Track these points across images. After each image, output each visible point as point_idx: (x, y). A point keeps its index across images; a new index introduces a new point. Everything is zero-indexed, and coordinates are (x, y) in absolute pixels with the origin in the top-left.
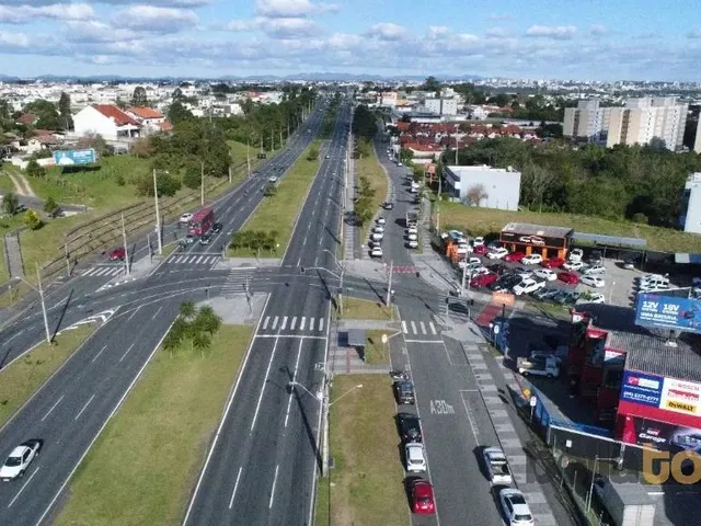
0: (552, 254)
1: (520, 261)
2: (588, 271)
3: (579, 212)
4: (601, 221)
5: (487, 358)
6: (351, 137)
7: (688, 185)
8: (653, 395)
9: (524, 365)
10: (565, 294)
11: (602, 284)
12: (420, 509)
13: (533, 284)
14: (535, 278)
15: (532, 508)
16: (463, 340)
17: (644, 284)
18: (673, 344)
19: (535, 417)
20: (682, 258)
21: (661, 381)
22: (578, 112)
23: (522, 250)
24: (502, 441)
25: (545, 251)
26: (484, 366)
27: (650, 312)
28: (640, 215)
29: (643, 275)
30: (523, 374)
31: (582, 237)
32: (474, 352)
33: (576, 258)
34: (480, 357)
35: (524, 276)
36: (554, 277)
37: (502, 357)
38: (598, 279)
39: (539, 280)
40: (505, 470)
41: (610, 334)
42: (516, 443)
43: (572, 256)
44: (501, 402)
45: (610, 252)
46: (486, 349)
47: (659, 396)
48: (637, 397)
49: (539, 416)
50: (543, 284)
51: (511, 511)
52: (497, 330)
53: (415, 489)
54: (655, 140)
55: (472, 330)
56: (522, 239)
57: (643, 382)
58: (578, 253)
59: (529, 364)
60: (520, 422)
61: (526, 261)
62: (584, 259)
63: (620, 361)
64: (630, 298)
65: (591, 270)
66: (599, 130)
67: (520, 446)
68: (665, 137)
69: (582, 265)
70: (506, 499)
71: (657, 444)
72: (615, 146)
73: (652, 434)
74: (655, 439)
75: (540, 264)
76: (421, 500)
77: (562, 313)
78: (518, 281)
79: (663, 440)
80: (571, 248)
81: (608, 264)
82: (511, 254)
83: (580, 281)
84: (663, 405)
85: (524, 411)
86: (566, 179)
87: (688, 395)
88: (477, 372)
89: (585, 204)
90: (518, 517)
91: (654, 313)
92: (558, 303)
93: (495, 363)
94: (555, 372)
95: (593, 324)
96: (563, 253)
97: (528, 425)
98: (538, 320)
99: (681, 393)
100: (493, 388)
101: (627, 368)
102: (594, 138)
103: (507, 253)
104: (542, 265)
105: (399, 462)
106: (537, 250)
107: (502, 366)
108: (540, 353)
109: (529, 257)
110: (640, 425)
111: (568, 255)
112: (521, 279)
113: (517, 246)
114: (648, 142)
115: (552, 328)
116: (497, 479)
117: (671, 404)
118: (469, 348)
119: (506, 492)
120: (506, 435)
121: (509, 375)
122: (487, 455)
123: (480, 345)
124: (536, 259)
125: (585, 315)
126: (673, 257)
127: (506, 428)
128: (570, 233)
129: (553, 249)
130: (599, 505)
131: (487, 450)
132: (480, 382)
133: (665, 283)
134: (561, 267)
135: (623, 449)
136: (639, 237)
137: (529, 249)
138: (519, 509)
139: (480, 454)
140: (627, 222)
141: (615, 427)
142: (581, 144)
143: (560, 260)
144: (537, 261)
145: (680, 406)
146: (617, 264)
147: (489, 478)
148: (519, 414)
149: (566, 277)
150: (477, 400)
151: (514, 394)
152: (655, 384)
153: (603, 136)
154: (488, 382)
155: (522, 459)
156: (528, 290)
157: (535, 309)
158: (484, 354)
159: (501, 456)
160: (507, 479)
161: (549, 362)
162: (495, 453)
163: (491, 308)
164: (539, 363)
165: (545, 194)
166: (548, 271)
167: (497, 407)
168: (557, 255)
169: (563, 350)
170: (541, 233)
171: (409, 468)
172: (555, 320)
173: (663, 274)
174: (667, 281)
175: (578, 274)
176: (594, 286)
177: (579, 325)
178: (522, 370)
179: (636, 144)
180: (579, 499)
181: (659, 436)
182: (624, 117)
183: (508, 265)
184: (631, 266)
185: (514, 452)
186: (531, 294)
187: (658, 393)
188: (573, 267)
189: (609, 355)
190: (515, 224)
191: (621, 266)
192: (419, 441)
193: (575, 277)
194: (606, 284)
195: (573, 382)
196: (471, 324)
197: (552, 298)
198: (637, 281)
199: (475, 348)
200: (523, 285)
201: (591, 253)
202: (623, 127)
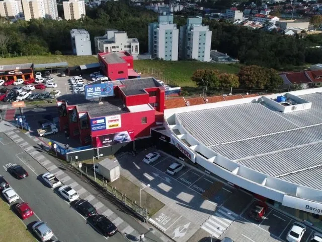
0: (27, 77)
1: (13, 84)
2: (47, 82)
3: (29, 55)
4: (41, 57)
5: (21, 135)
7: (73, 35)
8: (102, 125)
9: (42, 132)
10: (42, 95)
11: (56, 86)
12: (27, 217)
13: (25, 94)
14: (25, 92)
15: (76, 189)
16: (3, 131)
17: (73, 81)
18: (101, 103)
19: (58, 152)
20: (83, 67)
21: (104, 118)
22: (5, 3)
23: (11, 79)
24: (48, 169)
25: (23, 76)
26: (22, 139)
27: (90, 93)
28: (58, 52)
29: (71, 78)
30: (42, 136)
31: (38, 66)
32: (13, 135)
33: (39, 77)
34: (17, 136)
35: (20, 91)
36: (33, 88)
37: (28, 132)
38: (54, 84)
39: (28, 91)
40: (56, 180)
41: (77, 106)
42: (54, 167)
43: (37, 76)
44: (38, 152)
45: (54, 70)
46: (18, 131)
47: (105, 125)
48: (98, 128)
49: (59, 152)
50: (30, 93)
51: (68, 195)
52: (21, 120)
53: (18, 210)
54: (46, 15)
55: (6, 125)
56: (10, 73)
57: (98, 121)
58: (39, 74)
59: (44, 131)
60: (53, 158)
61: (16, 83)
62: (42, 76)
63: (87, 116)
64: (70, 89)
65: (48, 81)
66: (19, 12)
67: (57, 167)
68: (51, 14)
69: (44, 79)
70: (63, 191)
71: (109, 143)
72: (30, 20)
73: (107, 140)
74: (108, 141)
75: (23, 83)
76: (25, 212)
77: (45, 103)
79: (111, 141)
80: (35, 72)
81: (54, 77)
82: (6, 82)
83: (46, 87)
84: (108, 128)
85: (52, 152)
86: (16, 39)
87: (115, 120)
88: (20, 143)
89: (31, 50)
90: (71, 196)
92: (41, 99)
93: (26, 135)
94: (56, 130)
96: (32, 76)
97: (55, 157)
98: (35, 110)
99: (112, 121)
100: (32, 148)
101: (90, 118)
102: (17, 16)
103: (4, 82)
104: (25, 84)
105: (5, 203)
106: (19, 77)
107: (31, 137)
108: (47, 124)
109: (17, 81)
110: (102, 138)
111: (35, 76)
112: (18, 93)
113: (8, 77)
114: (44, 17)
115: (44, 112)
116: (55, 186)
117: (110, 126)
118: (9, 134)
119: (61, 189)
120: (49, 165)
121: (36, 139)
122: (46, 178)
123: (14, 130)
124: (21, 81)
126: (79, 68)
127: (46, 162)
128: (32, 66)
129: (28, 75)
130: (100, 176)
131: (44, 176)
132: (24, 147)
133: (81, 79)
134: (34, 82)
135: (98, 150)
136: (62, 62)
137: (15, 77)
138: (70, 193)
139: (41, 178)
140: (53, 55)
141: (92, 142)
142: (14, 20)
143: (32, 79)
144: (21, 82)
145: (113, 126)
146: (58, 75)
147: (49, 186)
148: (50, 155)
149: (39, 87)
150: (26, 156)
152: (102, 121)
153: (22, 15)
154: (27, 146)
155: (61, 172)
156: (24, 97)
157: (31, 105)
158: (18, 134)
159: (52, 175)
160: (59, 183)
161: (53, 126)
162: (49, 175)
163: (10, 112)
164: (48, 129)
165: (8, 48)
166: (30, 86)
167: (38, 155)
168: (30, 77)
169: (56, 119)
170: (18, 68)
171: (10, 202)
172: (44, 108)
173: (79, 76)
174: (81, 78)
175: (43, 84)
176: (53, 87)
177: (61, 107)
178: (41, 135)
179: (40, 18)
180: (90, 177)
182: (30, 5)
183: (8, 87)
184: (64, 75)
185: (54, 171)
186: (26, 99)
187: (104, 124)
188: (40, 81)
189: (81, 115)
190: (3, 66)
191: (60, 76)
192: (7, 187)
193: (43, 85)
194: (58, 86)
195: (66, 132)
196: (4, 122)
197: (37, 98)
198: (70, 81)
199: (13, 132)
200: (21, 96)
201: (45, 73)
202: (31, 10)
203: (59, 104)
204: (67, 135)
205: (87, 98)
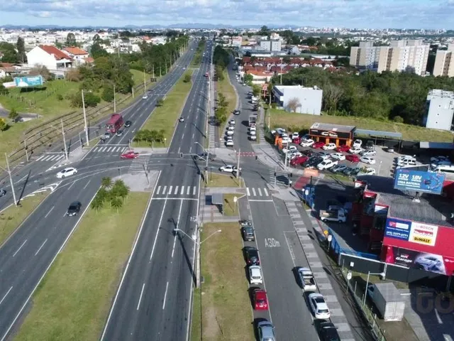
0: (342, 143)
1: (322, 148)
2: (365, 154)
3: (359, 115)
4: (373, 121)
5: (301, 211)
6: (212, 66)
7: (429, 98)
8: (404, 233)
9: (324, 215)
10: (350, 169)
11: (373, 162)
12: (259, 308)
13: (330, 163)
14: (331, 158)
15: (329, 305)
16: (285, 199)
17: (400, 161)
18: (418, 201)
19: (331, 248)
20: (424, 145)
21: (409, 224)
22: (359, 50)
23: (323, 140)
24: (310, 263)
25: (338, 141)
26: (298, 216)
27: (403, 181)
28: (399, 117)
29: (400, 156)
30: (323, 221)
31: (361, 132)
32: (292, 207)
33: (358, 146)
34: (296, 210)
35: (325, 157)
36: (343, 158)
37: (310, 210)
38: (372, 159)
39: (334, 160)
40: (312, 282)
41: (378, 194)
42: (319, 265)
43: (355, 144)
44: (309, 238)
45: (380, 141)
46: (300, 205)
47: (408, 234)
48: (396, 234)
49: (334, 247)
50: (336, 163)
51: (316, 307)
52: (307, 193)
53: (255, 295)
54: (408, 68)
55: (291, 193)
56: (323, 133)
57: (399, 225)
58: (359, 142)
59: (327, 214)
60: (322, 252)
61: (325, 147)
62: (362, 146)
63: (384, 212)
64: (391, 171)
65: (367, 153)
66: (373, 61)
67: (322, 266)
68: (415, 66)
69: (362, 150)
70: (312, 300)
71: (407, 263)
72: (383, 72)
73: (404, 258)
74: (406, 260)
75: (334, 150)
76: (259, 302)
77: (348, 181)
78: (321, 161)
79: (411, 261)
80: (355, 139)
81: (377, 149)
82: (316, 143)
83: (360, 161)
84: (411, 239)
85: (324, 244)
86: (351, 94)
87: (426, 232)
88: (294, 220)
89: (363, 110)
90: (320, 311)
91: (406, 181)
92: (345, 174)
93: (306, 213)
94: (344, 219)
95: (368, 188)
96: (349, 143)
97: (326, 252)
98: (333, 186)
99: (422, 232)
100: (305, 230)
101: (389, 216)
102: (369, 66)
103: (313, 142)
104: (336, 150)
105: (246, 280)
106: (333, 140)
107: (310, 216)
108: (335, 207)
109: (328, 145)
110: (396, 252)
111: (352, 144)
112: (322, 160)
113: (320, 138)
114: (404, 69)
115: (342, 191)
116: (307, 288)
117: (416, 239)
118: (289, 204)
119: (313, 296)
120: (313, 259)
121: (315, 222)
122: (301, 273)
123: (296, 202)
124: (332, 146)
125: (362, 183)
126: (418, 144)
127: (313, 255)
128: (354, 130)
129: (343, 140)
130: (370, 302)
131: (301, 269)
132: (297, 226)
133: (413, 161)
134: (348, 151)
135: (386, 266)
136: (398, 131)
137: (328, 140)
138: (321, 306)
139: (296, 272)
140: (390, 121)
141: (381, 253)
142: (362, 71)
143: (347, 147)
144: (333, 148)
145: (420, 240)
146: (383, 149)
147: (302, 287)
148: (322, 247)
149: (352, 158)
150: (294, 237)
151: (317, 234)
153: (375, 65)
154: (301, 226)
155: (323, 275)
156: (326, 167)
157: (329, 178)
158: (298, 208)
159: (310, 273)
160: (313, 287)
161: (340, 213)
162: (306, 271)
163: (303, 178)
164: (334, 214)
165: (338, 104)
166: (339, 154)
167: (307, 242)
168: (345, 143)
169: (349, 205)
170: (335, 130)
171: (252, 282)
172: (344, 186)
173: (412, 155)
174: (415, 159)
175: (358, 155)
176: (368, 163)
177: (359, 189)
178: (322, 218)
179: (396, 70)
180: (358, 299)
181: (408, 258)
182: (389, 53)
183: (314, 150)
184: (392, 150)
185: (317, 270)
186: (328, 169)
187: (407, 232)
188: (356, 152)
189: (378, 208)
190: (319, 124)
191: (386, 150)
192: (258, 264)
193: (356, 157)
194: (376, 162)
195: (355, 226)
196: (290, 189)
197: (342, 172)
198: (396, 160)
199: (294, 204)
200: (324, 164)
201: (367, 142)
202: (388, 60)
203: (358, 185)
204: (355, 230)
205: (395, 187)
